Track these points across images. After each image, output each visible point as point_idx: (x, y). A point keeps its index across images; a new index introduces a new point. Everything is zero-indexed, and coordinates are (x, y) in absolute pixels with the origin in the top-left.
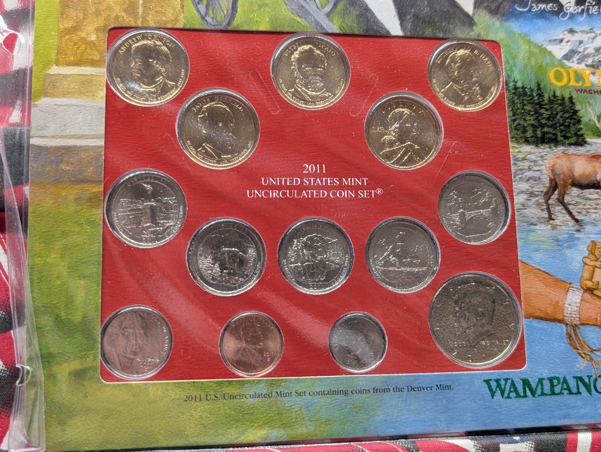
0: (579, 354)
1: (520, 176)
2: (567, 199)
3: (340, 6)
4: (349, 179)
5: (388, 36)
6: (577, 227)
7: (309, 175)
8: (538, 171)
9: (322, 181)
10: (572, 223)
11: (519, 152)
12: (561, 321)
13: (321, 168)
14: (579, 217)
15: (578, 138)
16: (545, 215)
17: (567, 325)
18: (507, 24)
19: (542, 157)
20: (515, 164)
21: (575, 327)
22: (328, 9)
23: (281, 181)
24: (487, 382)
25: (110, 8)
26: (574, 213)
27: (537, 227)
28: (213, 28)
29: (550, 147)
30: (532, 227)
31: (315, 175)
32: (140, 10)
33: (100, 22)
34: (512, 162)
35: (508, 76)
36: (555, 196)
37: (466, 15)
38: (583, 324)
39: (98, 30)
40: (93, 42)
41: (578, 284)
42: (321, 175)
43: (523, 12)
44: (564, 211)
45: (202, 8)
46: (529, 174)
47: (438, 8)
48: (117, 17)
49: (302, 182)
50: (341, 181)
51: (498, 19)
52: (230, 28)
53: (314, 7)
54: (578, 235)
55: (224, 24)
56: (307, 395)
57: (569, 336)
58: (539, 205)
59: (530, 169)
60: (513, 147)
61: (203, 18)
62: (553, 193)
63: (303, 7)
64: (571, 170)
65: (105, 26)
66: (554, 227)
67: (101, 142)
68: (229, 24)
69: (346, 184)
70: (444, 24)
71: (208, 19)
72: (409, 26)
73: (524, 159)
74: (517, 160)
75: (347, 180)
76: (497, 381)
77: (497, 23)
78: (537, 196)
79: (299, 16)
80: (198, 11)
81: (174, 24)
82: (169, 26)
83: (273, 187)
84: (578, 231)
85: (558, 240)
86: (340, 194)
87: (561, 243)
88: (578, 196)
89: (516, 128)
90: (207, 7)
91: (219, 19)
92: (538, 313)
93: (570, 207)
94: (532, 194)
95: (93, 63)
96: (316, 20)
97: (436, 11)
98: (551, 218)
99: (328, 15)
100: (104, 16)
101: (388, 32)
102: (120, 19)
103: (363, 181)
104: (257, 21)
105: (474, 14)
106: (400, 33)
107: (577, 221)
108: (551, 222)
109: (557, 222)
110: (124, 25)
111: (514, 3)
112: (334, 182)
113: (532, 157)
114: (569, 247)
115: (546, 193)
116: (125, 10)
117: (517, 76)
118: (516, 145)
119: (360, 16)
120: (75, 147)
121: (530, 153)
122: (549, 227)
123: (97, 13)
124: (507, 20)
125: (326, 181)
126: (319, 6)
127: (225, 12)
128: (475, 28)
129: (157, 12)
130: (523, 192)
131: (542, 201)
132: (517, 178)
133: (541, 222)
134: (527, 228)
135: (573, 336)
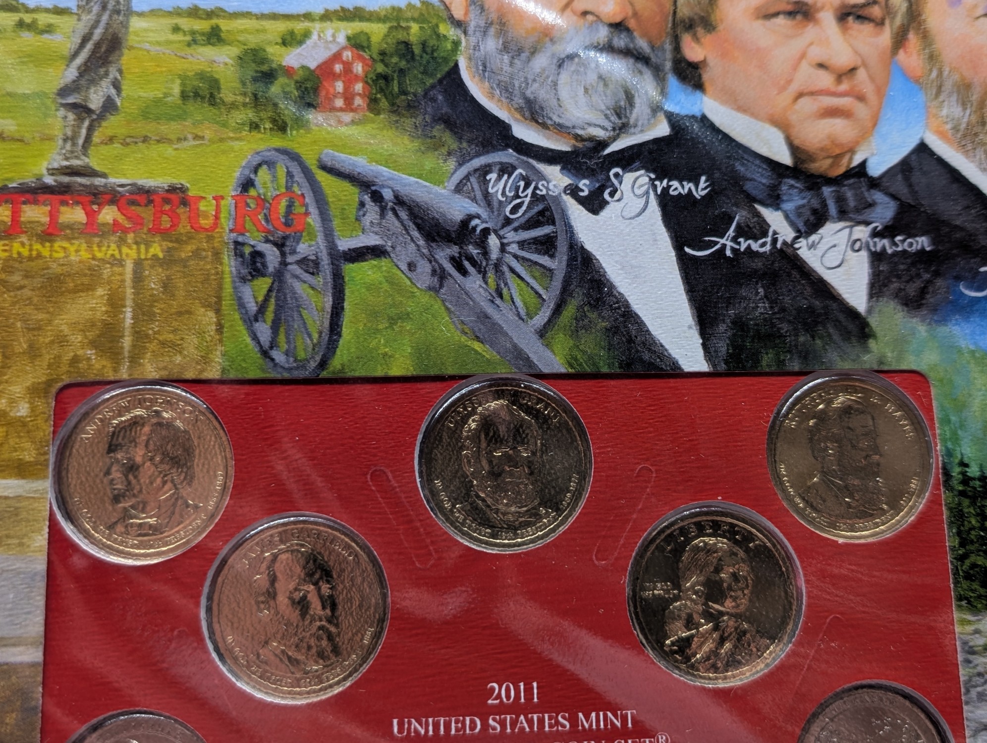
1: (979, 689)
3: (570, 311)
4: (593, 715)
5: (675, 372)
7: (501, 709)
9: (530, 722)
11: (977, 632)
13: (529, 690)
18: (943, 330)
20: (968, 661)
22: (541, 318)
23: (436, 726)
25: (61, 340)
28: (286, 375)
31: (516, 709)
32: (127, 342)
33: (36, 374)
34: (960, 657)
35: (949, 453)
37: (852, 313)
39: (35, 391)
40: (22, 423)
42: (527, 708)
43: (978, 300)
45: (264, 330)
47: (787, 300)
48: (75, 360)
49: (485, 725)
50: (573, 721)
51: (923, 321)
52: (324, 374)
53: (512, 316)
55: (313, 364)
60: (963, 622)
61: (265, 354)
63: (487, 317)
65: (49, 383)
67: (35, 655)
68: (323, 364)
69: (587, 726)
70: (802, 339)
71: (278, 355)
72: (722, 347)
74: (972, 651)
75: (587, 717)
77: (922, 329)
79: (478, 339)
80: (255, 338)
81: (202, 371)
82: (190, 375)
89: (968, 577)
90: (275, 327)
91: (302, 355)
95: (22, 470)
96: (515, 346)
97: (783, 310)
99: (542, 333)
100: (47, 358)
101: (675, 365)
102: (82, 365)
103: (625, 719)
104: (385, 354)
105: (870, 310)
106: (703, 366)
110: (91, 377)
111: (958, 278)
112: (557, 723)
116: (93, 344)
117: (968, 450)
118: (970, 617)
119: (613, 331)
123: (33, 352)
124: (943, 321)
125: (541, 721)
126: (523, 312)
127: (315, 336)
128: (872, 343)
129: (163, 344)
132: (974, 693)
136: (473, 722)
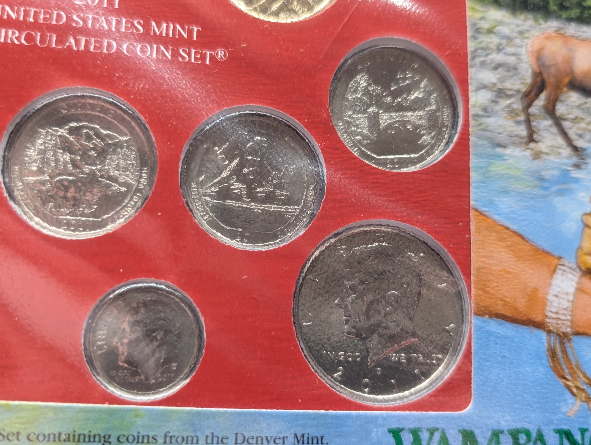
0: (568, 388)
1: (482, 59)
2: (561, 109)
4: (164, 25)
6: (575, 160)
7: (85, 9)
8: (514, 54)
9: (109, 23)
10: (567, 151)
11: (483, 18)
12: (540, 325)
14: (580, 143)
15: (582, 12)
16: (522, 131)
17: (549, 332)
19: (520, 33)
20: (474, 38)
21: (563, 338)
23: (26, 14)
24: (396, 433)
26: (572, 134)
27: (508, 151)
29: (536, 21)
31: (98, 10)
34: (469, 33)
36: (541, 102)
38: (577, 334)
42: (108, 12)
44: (554, 130)
46: (498, 57)
49: (70, 20)
50: (147, 27)
54: (576, 174)
57: (553, 354)
58: (512, 112)
59: (499, 50)
60: (473, 9)
62: (537, 96)
64: (569, 61)
66: (537, 155)
69: (157, 32)
73: (490, 31)
74: (478, 31)
75: (159, 25)
76: (415, 432)
78: (509, 97)
83: (9, 23)
84: (577, 166)
86: (144, 51)
87: (546, 185)
88: (578, 107)
92: (499, 308)
93: (566, 124)
94: (501, 93)
98: (531, 139)
103: (190, 32)
107: (576, 149)
108: (532, 145)
109: (542, 147)
112: (132, 27)
113: (505, 31)
114: (561, 193)
115: (526, 95)
118: (478, 7)
121: (502, 23)
122: (528, 153)
125: (118, 23)
130: (485, 87)
131: (518, 106)
132: (478, 60)
133: (514, 144)
134: (489, 151)
135: (559, 354)
136: (59, 15)
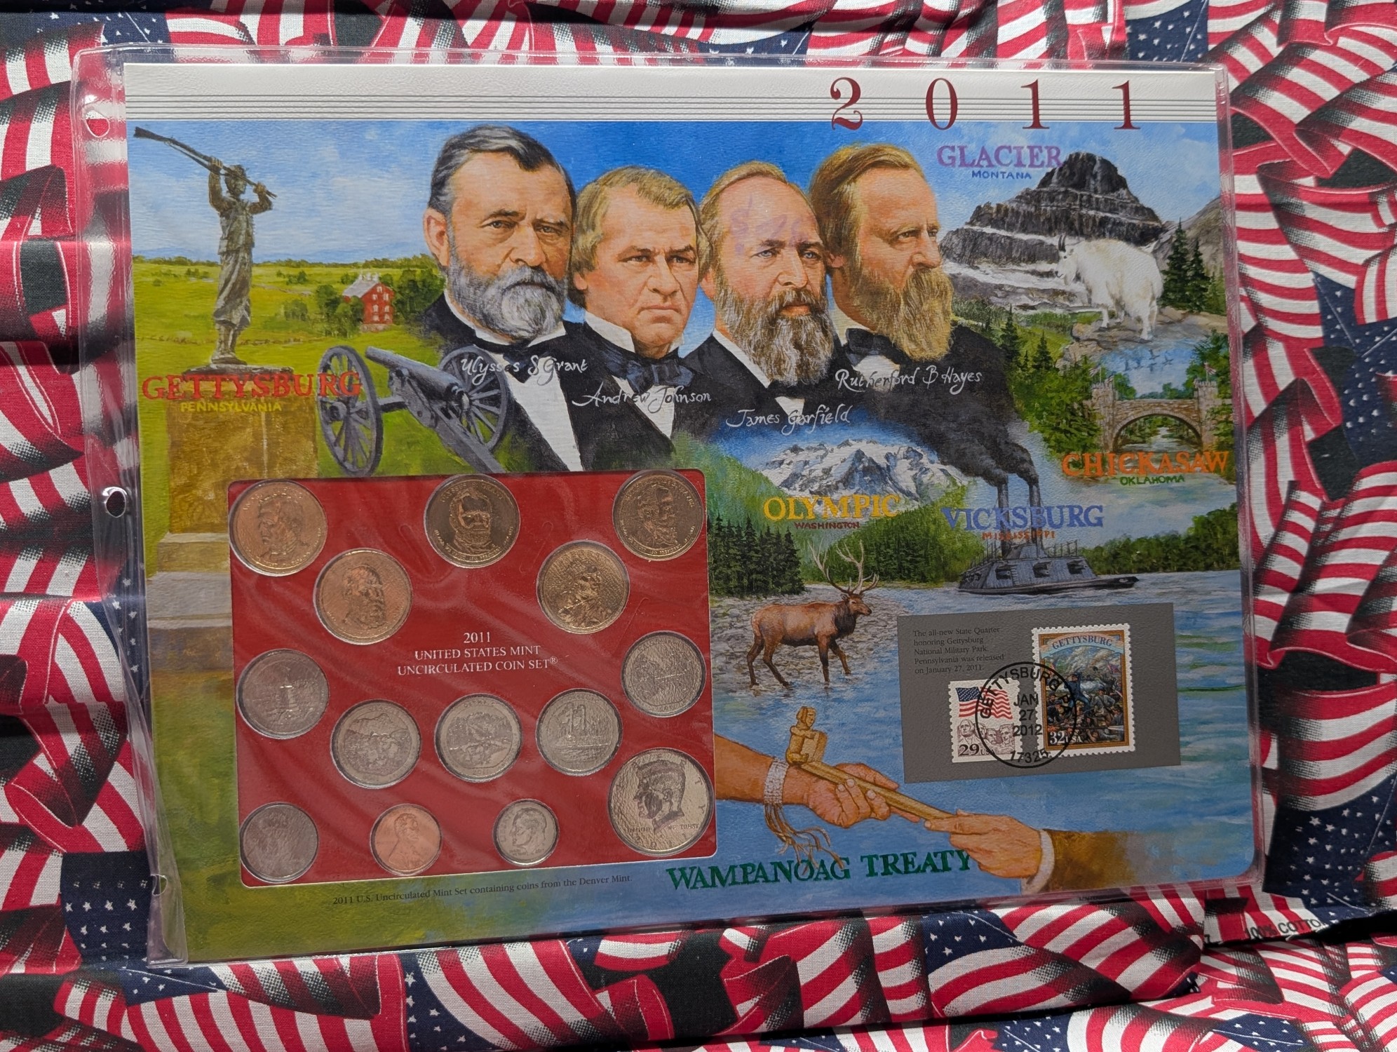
0: (780, 837)
2: (775, 659)
3: (507, 439)
4: (518, 648)
5: (564, 472)
6: (786, 691)
7: (471, 645)
8: (742, 627)
9: (486, 652)
10: (779, 687)
12: (760, 801)
13: (485, 636)
14: (789, 680)
15: (794, 585)
16: (748, 679)
17: (767, 805)
18: (714, 447)
19: (747, 610)
20: (713, 621)
21: (776, 807)
22: (491, 443)
23: (437, 654)
24: (671, 871)
25: (229, 458)
26: (783, 675)
27: (737, 694)
28: (353, 476)
29: (758, 598)
30: (730, 694)
31: (478, 645)
32: (265, 458)
33: (217, 476)
34: (710, 619)
35: (712, 514)
36: (760, 657)
37: (663, 437)
38: (785, 804)
39: (217, 486)
40: (211, 503)
41: (784, 757)
42: (486, 645)
43: (735, 428)
44: (771, 674)
45: (339, 451)
46: (729, 632)
47: (628, 431)
48: (238, 468)
49: (463, 653)
50: (508, 651)
51: (703, 441)
52: (373, 475)
53: (476, 441)
54: (785, 701)
55: (367, 470)
56: (468, 892)
57: (769, 818)
58: (739, 668)
59: (731, 626)
60: (713, 601)
61: (341, 464)
62: (759, 652)
63: (462, 442)
64: (782, 624)
65: (225, 481)
66: (757, 694)
67: (230, 623)
68: (372, 469)
69: (514, 653)
70: (634, 452)
71: (348, 465)
72: (591, 457)
73: (724, 614)
75: (515, 649)
76: (682, 870)
77: (702, 446)
78: (738, 657)
79: (457, 455)
80: (335, 456)
81: (307, 474)
82: (301, 476)
83: (427, 662)
84: (786, 696)
85: (761, 709)
86: (508, 666)
87: (764, 712)
88: (789, 655)
89: (717, 578)
90: (345, 450)
91: (361, 464)
92: (733, 794)
93: (779, 669)
94: (733, 656)
95: (213, 528)
96: (479, 460)
97: (625, 436)
98: (753, 683)
99: (492, 451)
100: (222, 467)
101: (565, 468)
102: (242, 472)
103: (534, 649)
104: (406, 464)
105: (672, 437)
106: (580, 468)
107: (785, 684)
108: (754, 687)
109: (761, 687)
110: (247, 479)
111: (724, 417)
112: (500, 652)
113: (736, 611)
114: (775, 715)
115: (750, 654)
116: (247, 459)
117: (722, 512)
118: (716, 599)
119: (531, 450)
120: (199, 629)
121: (733, 607)
122: (751, 693)
123: (214, 465)
124: (714, 441)
125: (492, 651)
126: (482, 439)
127: (368, 454)
128: (673, 454)
129: (285, 459)
130: (721, 654)
131: (744, 663)
132: (715, 638)
133: (741, 689)
134: (724, 695)
135: (773, 816)
136: (456, 652)
